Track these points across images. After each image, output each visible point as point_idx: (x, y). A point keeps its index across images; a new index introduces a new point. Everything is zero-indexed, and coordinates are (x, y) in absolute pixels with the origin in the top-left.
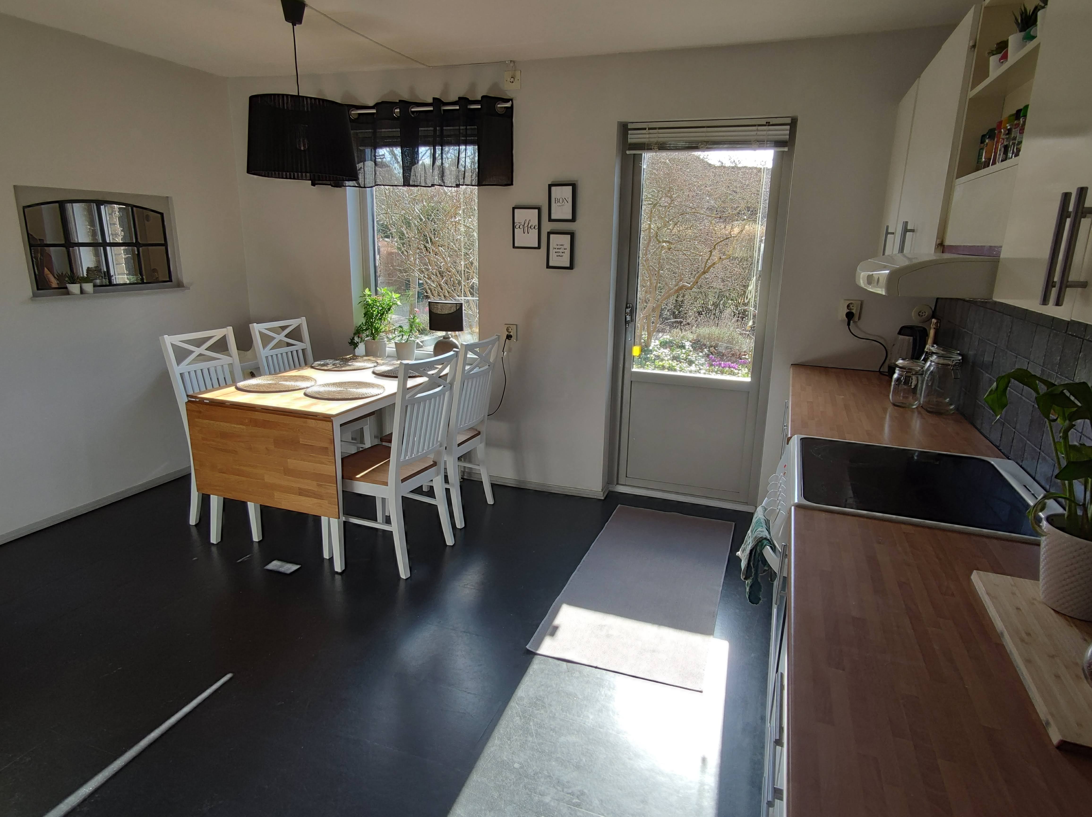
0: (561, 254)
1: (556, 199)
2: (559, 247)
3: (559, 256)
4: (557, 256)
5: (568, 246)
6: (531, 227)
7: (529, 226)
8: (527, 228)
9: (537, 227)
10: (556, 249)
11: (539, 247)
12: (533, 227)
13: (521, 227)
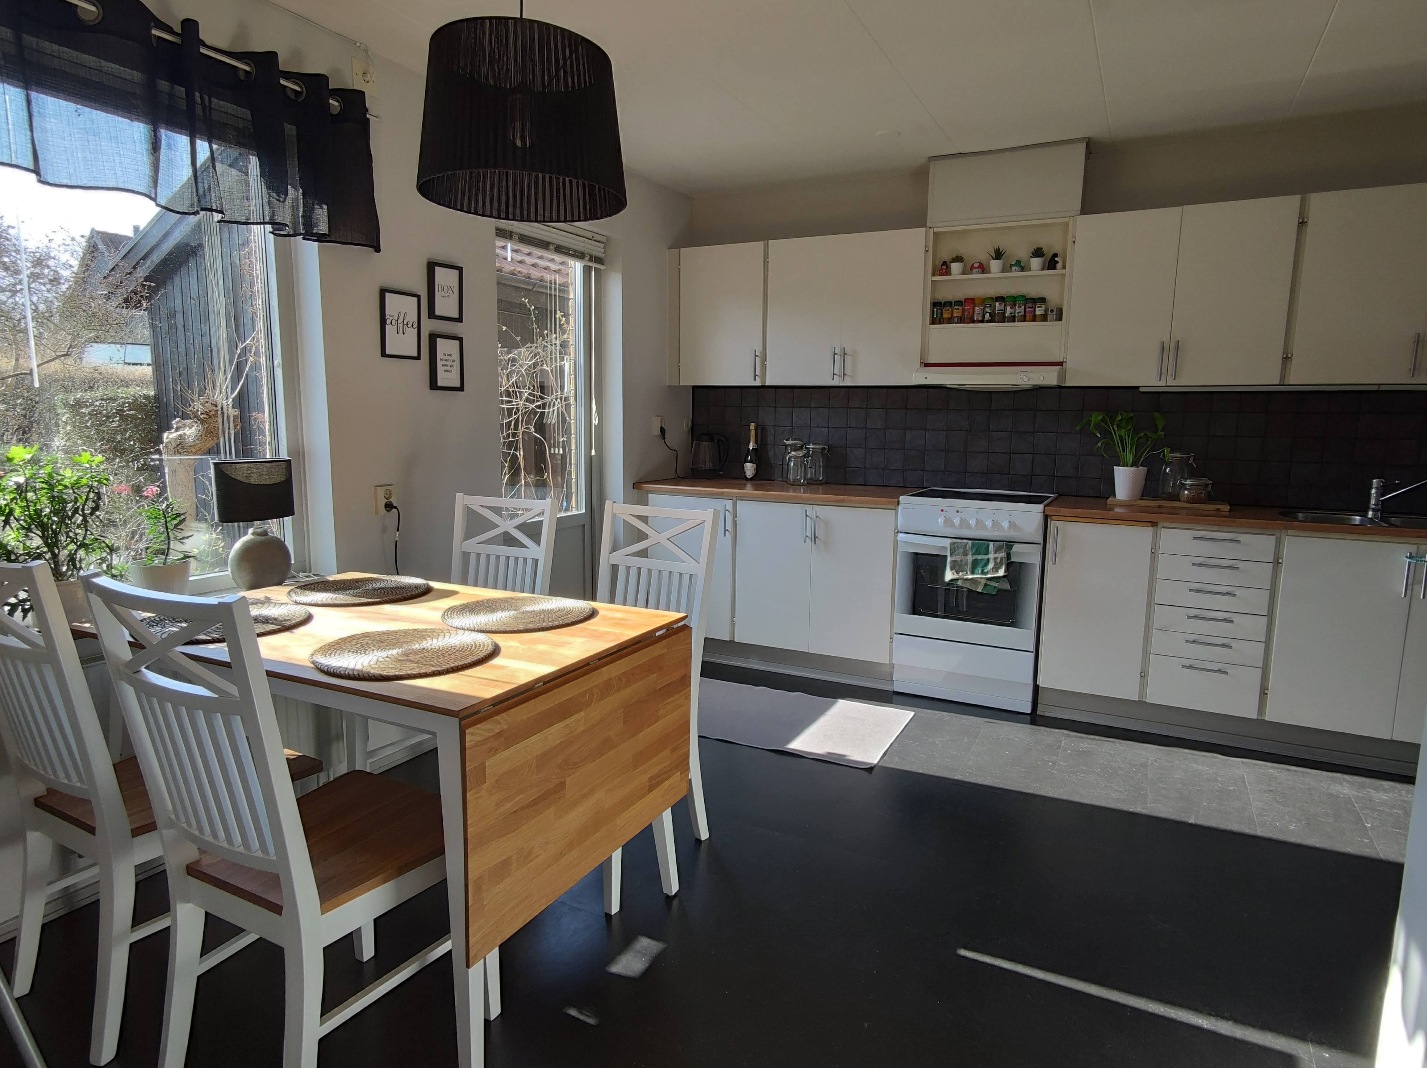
0: (448, 368)
1: (440, 286)
2: (447, 357)
3: (447, 371)
4: (445, 371)
5: (457, 357)
6: (407, 324)
7: (405, 322)
8: (402, 326)
9: (416, 325)
10: (442, 360)
11: (418, 358)
12: (411, 325)
13: (394, 322)
